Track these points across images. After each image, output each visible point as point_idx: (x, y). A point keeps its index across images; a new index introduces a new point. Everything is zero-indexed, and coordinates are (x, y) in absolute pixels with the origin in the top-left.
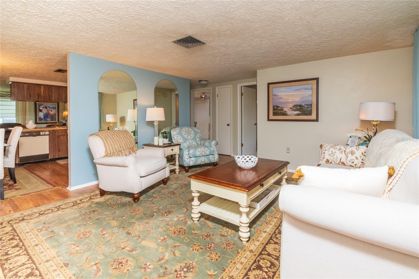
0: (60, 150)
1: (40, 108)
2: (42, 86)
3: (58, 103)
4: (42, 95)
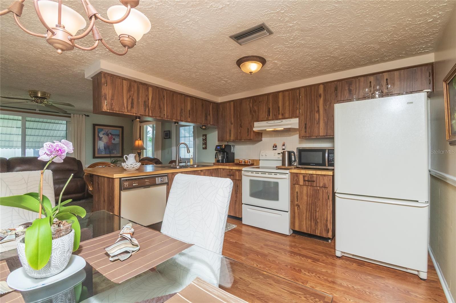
1: (99, 135)
2: (150, 87)
3: (122, 128)
4: (151, 106)
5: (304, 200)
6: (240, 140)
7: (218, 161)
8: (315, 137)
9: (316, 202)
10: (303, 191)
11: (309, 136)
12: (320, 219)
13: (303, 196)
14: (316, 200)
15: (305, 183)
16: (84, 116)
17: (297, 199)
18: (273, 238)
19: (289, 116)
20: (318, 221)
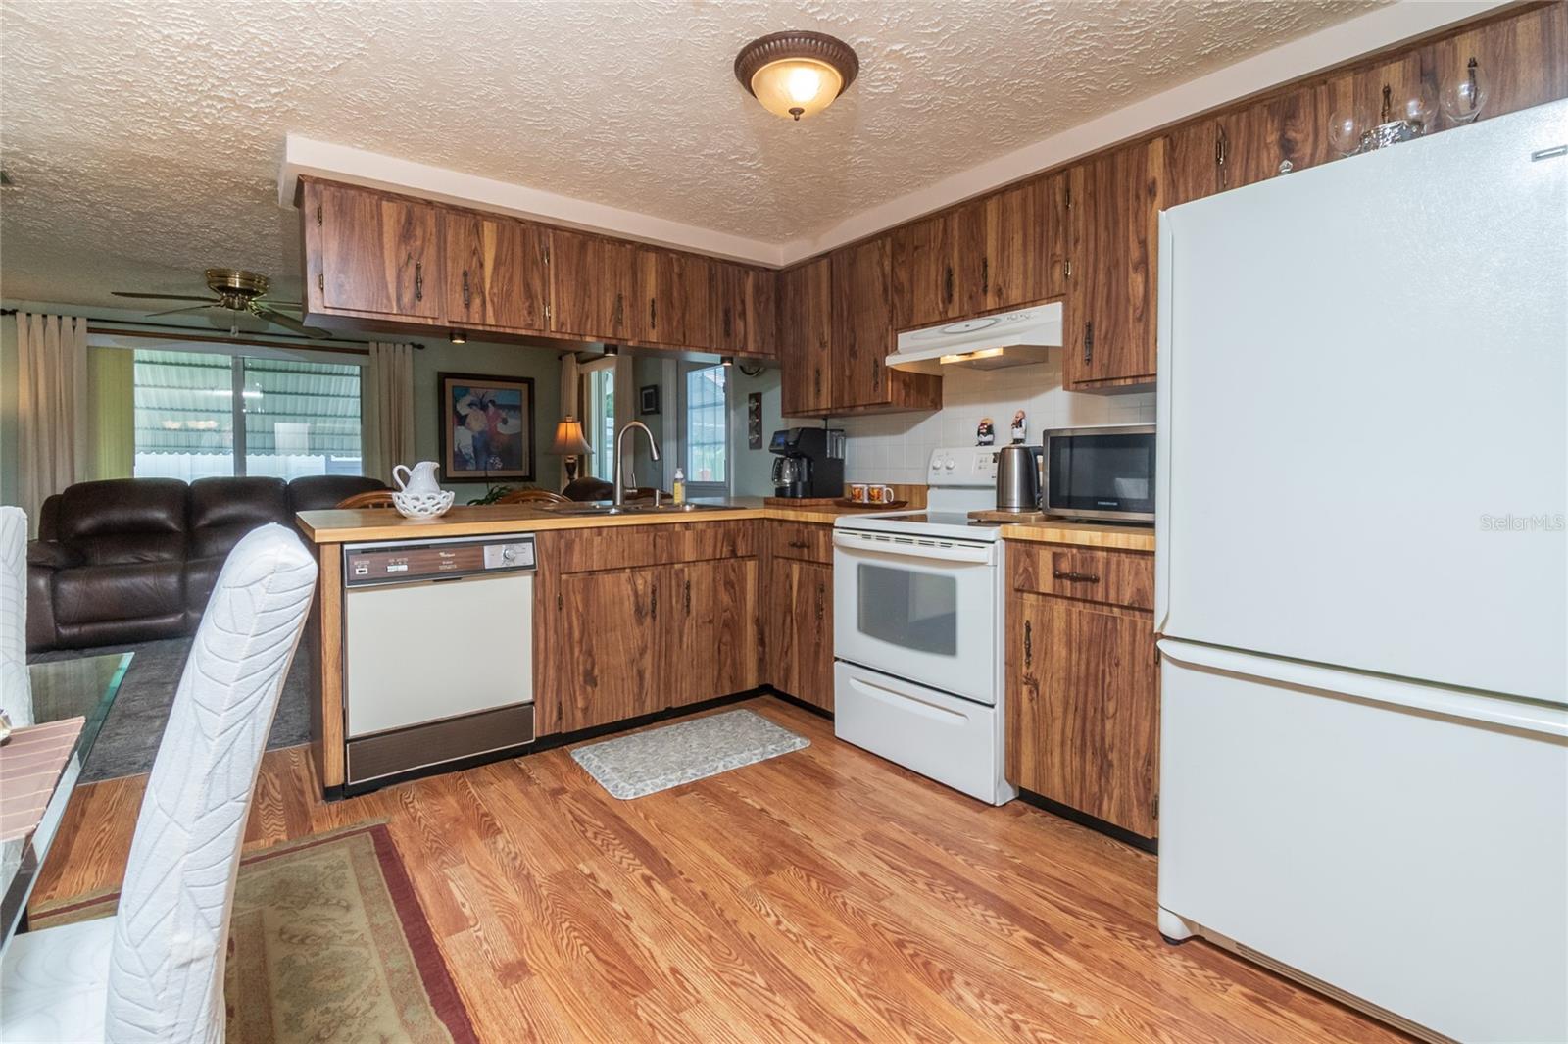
0: (596, 672)
1: (458, 407)
2: (485, 222)
3: (530, 382)
4: (491, 288)
5: (1054, 661)
6: (852, 407)
7: (781, 492)
8: (1129, 382)
9: (1104, 671)
10: (1051, 620)
11: (1104, 377)
12: (1120, 751)
13: (1052, 644)
14: (1104, 662)
15: (1062, 586)
16: (408, 348)
17: (1029, 655)
18: (921, 809)
19: (1024, 296)
20: (1110, 758)
